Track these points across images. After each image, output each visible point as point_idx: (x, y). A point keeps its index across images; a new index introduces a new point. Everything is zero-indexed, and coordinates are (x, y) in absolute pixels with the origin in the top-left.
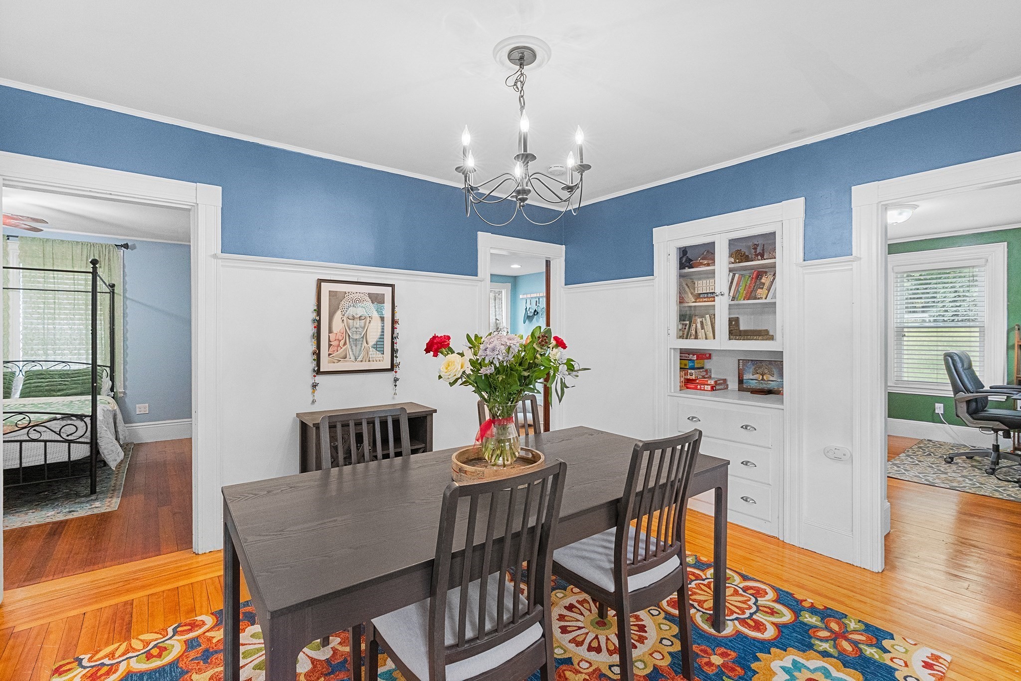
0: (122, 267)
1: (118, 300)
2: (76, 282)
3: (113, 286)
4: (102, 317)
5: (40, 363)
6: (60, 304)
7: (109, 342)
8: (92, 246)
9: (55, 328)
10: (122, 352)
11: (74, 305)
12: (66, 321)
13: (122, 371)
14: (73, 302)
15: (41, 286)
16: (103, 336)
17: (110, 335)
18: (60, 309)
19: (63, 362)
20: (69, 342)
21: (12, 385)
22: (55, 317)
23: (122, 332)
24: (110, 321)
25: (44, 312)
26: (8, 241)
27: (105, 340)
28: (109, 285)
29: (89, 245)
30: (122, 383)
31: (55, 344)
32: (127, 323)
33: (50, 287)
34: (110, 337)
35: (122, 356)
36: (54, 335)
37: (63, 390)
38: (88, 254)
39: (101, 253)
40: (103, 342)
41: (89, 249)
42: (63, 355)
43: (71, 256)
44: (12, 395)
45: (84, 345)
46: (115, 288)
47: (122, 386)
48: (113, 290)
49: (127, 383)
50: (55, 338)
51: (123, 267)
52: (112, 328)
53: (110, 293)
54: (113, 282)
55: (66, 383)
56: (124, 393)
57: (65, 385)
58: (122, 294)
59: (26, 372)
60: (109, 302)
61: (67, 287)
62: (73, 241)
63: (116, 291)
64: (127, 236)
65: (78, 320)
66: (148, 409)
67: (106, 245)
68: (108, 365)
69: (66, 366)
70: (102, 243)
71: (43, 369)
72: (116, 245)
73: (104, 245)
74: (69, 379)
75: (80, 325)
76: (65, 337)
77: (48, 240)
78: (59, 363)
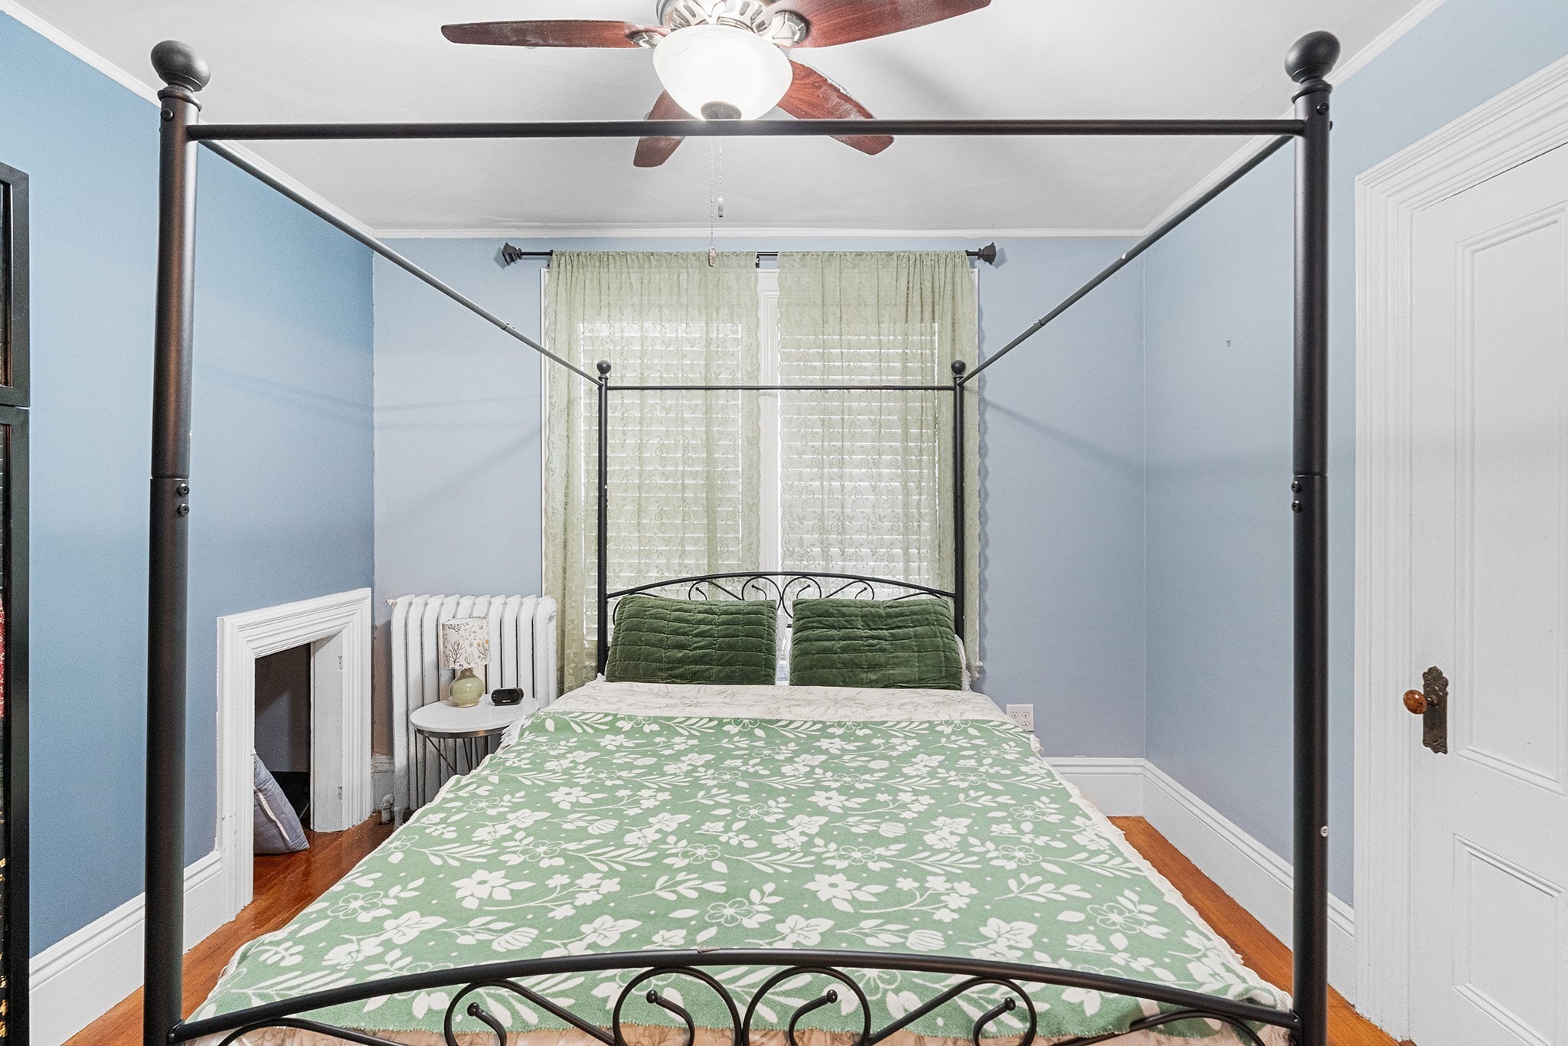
2: (883, 364)
3: (961, 368)
5: (817, 579)
6: (852, 424)
8: (918, 262)
9: (843, 487)
10: (977, 553)
11: (881, 427)
12: (864, 471)
13: (977, 607)
14: (878, 417)
15: (816, 380)
17: (956, 507)
18: (853, 438)
19: (861, 579)
20: (870, 524)
22: (843, 459)
24: (956, 471)
25: (823, 447)
26: (758, 270)
28: (953, 366)
29: (912, 257)
30: (978, 641)
31: (843, 528)
33: (834, 380)
34: (956, 511)
36: (842, 507)
37: (877, 666)
38: (910, 285)
39: (937, 279)
41: (911, 269)
42: (859, 558)
43: (875, 293)
47: (977, 650)
48: (962, 379)
49: (985, 643)
50: (843, 514)
51: (979, 315)
52: (958, 486)
53: (954, 389)
54: (962, 359)
55: (883, 644)
56: (982, 669)
57: (882, 650)
58: (979, 390)
59: (795, 605)
61: (867, 380)
62: (881, 253)
64: (993, 227)
65: (888, 467)
66: (1031, 718)
67: (947, 256)
68: (951, 589)
69: (865, 589)
70: (938, 250)
71: (822, 597)
72: (969, 254)
73: (944, 256)
74: (885, 632)
75: (891, 479)
76: (862, 512)
77: (831, 254)
78: (851, 580)
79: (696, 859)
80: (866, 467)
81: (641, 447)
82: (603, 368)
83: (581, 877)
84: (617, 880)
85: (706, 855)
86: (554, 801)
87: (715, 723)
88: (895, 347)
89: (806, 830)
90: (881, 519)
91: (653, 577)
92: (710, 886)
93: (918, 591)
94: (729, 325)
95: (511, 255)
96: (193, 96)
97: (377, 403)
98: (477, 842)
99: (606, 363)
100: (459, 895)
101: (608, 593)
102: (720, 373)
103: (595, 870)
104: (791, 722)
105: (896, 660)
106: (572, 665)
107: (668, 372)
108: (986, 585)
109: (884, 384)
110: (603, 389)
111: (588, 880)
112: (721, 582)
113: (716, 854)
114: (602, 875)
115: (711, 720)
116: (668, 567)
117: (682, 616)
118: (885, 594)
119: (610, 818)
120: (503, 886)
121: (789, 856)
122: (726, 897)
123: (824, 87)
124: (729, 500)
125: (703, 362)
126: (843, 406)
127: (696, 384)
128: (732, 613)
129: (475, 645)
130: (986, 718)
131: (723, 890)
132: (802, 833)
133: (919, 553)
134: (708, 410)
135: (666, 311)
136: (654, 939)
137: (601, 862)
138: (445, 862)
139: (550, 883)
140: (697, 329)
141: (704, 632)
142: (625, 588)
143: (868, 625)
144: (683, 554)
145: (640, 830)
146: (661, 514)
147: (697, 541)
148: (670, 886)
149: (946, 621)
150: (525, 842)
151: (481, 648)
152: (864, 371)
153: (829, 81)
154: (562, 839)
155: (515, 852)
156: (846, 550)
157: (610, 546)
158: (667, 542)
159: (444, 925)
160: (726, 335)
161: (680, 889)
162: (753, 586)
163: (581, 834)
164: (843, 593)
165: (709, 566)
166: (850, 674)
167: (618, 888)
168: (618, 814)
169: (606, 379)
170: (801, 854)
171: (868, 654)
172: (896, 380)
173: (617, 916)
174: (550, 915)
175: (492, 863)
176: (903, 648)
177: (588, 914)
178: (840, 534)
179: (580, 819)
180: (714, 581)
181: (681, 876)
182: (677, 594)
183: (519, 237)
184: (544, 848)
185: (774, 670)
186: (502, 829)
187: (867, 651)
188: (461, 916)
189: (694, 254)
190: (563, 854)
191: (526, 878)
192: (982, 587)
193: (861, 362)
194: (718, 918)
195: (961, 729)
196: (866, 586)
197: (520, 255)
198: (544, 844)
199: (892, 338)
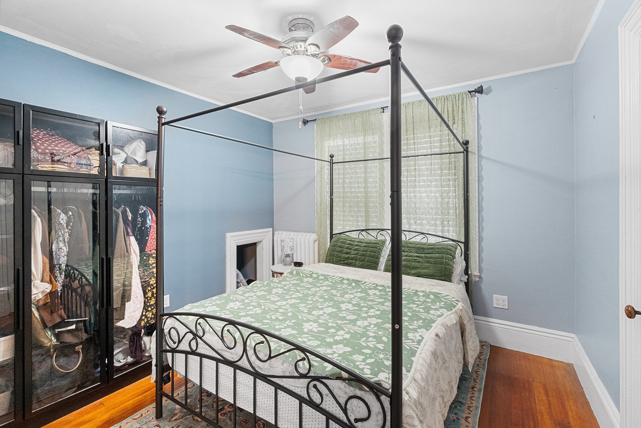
0: (476, 118)
1: (472, 159)
2: (432, 145)
3: (466, 143)
4: (456, 183)
6: (419, 170)
7: (463, 212)
8: (446, 100)
9: (415, 196)
10: (477, 225)
11: (431, 171)
13: (477, 249)
14: (430, 167)
16: (457, 205)
17: (464, 204)
18: (419, 176)
19: (422, 234)
20: (426, 211)
21: (380, 255)
22: (415, 185)
23: (477, 200)
24: (464, 188)
25: (407, 180)
26: (382, 114)
27: (459, 210)
28: (463, 142)
29: (443, 98)
30: (478, 264)
31: (416, 213)
32: (483, 189)
33: (411, 153)
34: (464, 206)
35: (477, 230)
36: (415, 204)
37: (416, 268)
38: (443, 110)
39: (455, 106)
40: (457, 212)
41: (443, 103)
43: (428, 116)
44: (379, 265)
45: (439, 215)
46: (469, 146)
47: (478, 267)
48: (467, 148)
49: (483, 265)
50: (415, 206)
51: (478, 118)
52: (466, 195)
53: (463, 152)
54: (467, 139)
55: (420, 259)
56: (480, 277)
57: (419, 262)
58: (477, 152)
60: (463, 164)
63: (470, 149)
64: (483, 77)
65: (435, 187)
66: (506, 303)
67: (459, 95)
68: (463, 240)
69: (424, 238)
70: (455, 93)
71: (407, 239)
72: (470, 92)
73: (457, 95)
74: (423, 255)
75: (436, 193)
76: (423, 206)
77: (409, 103)
78: (417, 234)
79: (378, 335)
80: (424, 188)
81: (344, 182)
82: (332, 156)
83: (339, 331)
84: (350, 335)
85: (382, 334)
86: (341, 307)
87: (341, 279)
88: (437, 137)
89: (423, 335)
90: (432, 209)
91: (348, 229)
92: (378, 346)
93: (447, 240)
94: (372, 136)
95: (305, 122)
96: (163, 116)
97: (274, 173)
98: (312, 315)
99: (332, 154)
100: (304, 327)
101: (333, 233)
102: (369, 155)
103: (344, 330)
104: (366, 282)
105: (423, 266)
106: (321, 257)
107: (351, 156)
108: (482, 239)
109: (433, 153)
110: (332, 163)
111: (341, 332)
112: (370, 232)
113: (385, 335)
114: (345, 332)
115: (340, 278)
116: (353, 226)
117: (351, 243)
118: (432, 240)
119: (356, 315)
120: (316, 328)
121: (411, 342)
122: (382, 350)
123: (342, 58)
124: (372, 201)
125: (363, 151)
126: (415, 163)
127: (361, 159)
128: (368, 243)
129: (288, 247)
130: (440, 292)
131: (382, 348)
132: (421, 336)
133: (448, 224)
134: (365, 168)
135: (350, 134)
136: (353, 356)
137: (347, 328)
138: (303, 318)
139: (330, 331)
140: (360, 140)
141: (356, 249)
142: (339, 232)
143: (417, 252)
144: (358, 221)
145: (363, 321)
146: (350, 206)
147: (362, 216)
148: (366, 341)
149: (451, 253)
150: (326, 317)
151: (290, 248)
152: (424, 148)
153: (342, 56)
154: (337, 319)
155: (322, 320)
156: (417, 221)
157: (334, 218)
158: (352, 216)
159: (296, 334)
160: (371, 140)
161: (368, 343)
162: (381, 234)
163: (344, 318)
164: (416, 239)
165: (366, 226)
166: (405, 270)
167: (349, 337)
168: (359, 315)
169: (333, 160)
170: (416, 343)
171: (413, 263)
172: (437, 151)
173: (345, 345)
174: (326, 340)
175: (315, 321)
176: (428, 262)
177: (337, 342)
178: (414, 215)
179: (345, 313)
180: (367, 231)
181: (370, 339)
182: (354, 235)
183: (308, 115)
184: (331, 321)
185: (378, 265)
186: (321, 312)
187: (413, 261)
188: (301, 332)
189: (359, 112)
190: (336, 323)
191: (323, 327)
192: (480, 240)
193: (422, 145)
194: (377, 357)
195: (427, 295)
196: (425, 236)
197: (308, 121)
198: (331, 319)
199: (435, 133)
